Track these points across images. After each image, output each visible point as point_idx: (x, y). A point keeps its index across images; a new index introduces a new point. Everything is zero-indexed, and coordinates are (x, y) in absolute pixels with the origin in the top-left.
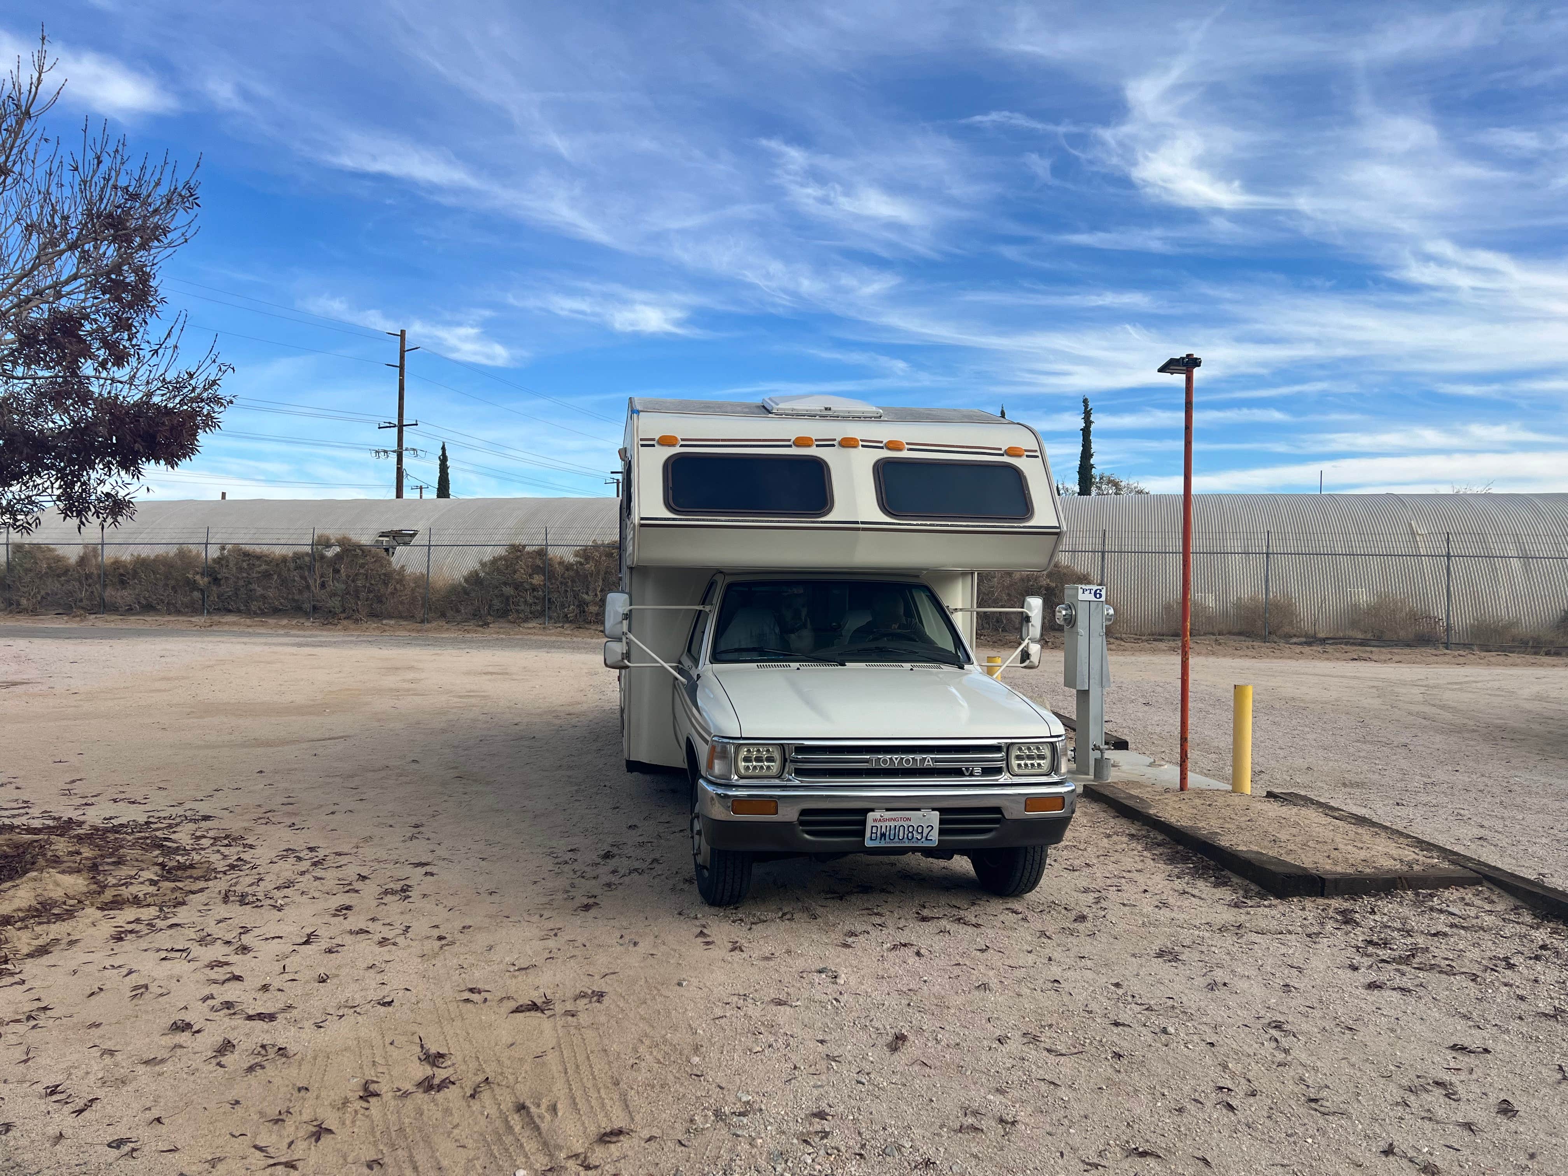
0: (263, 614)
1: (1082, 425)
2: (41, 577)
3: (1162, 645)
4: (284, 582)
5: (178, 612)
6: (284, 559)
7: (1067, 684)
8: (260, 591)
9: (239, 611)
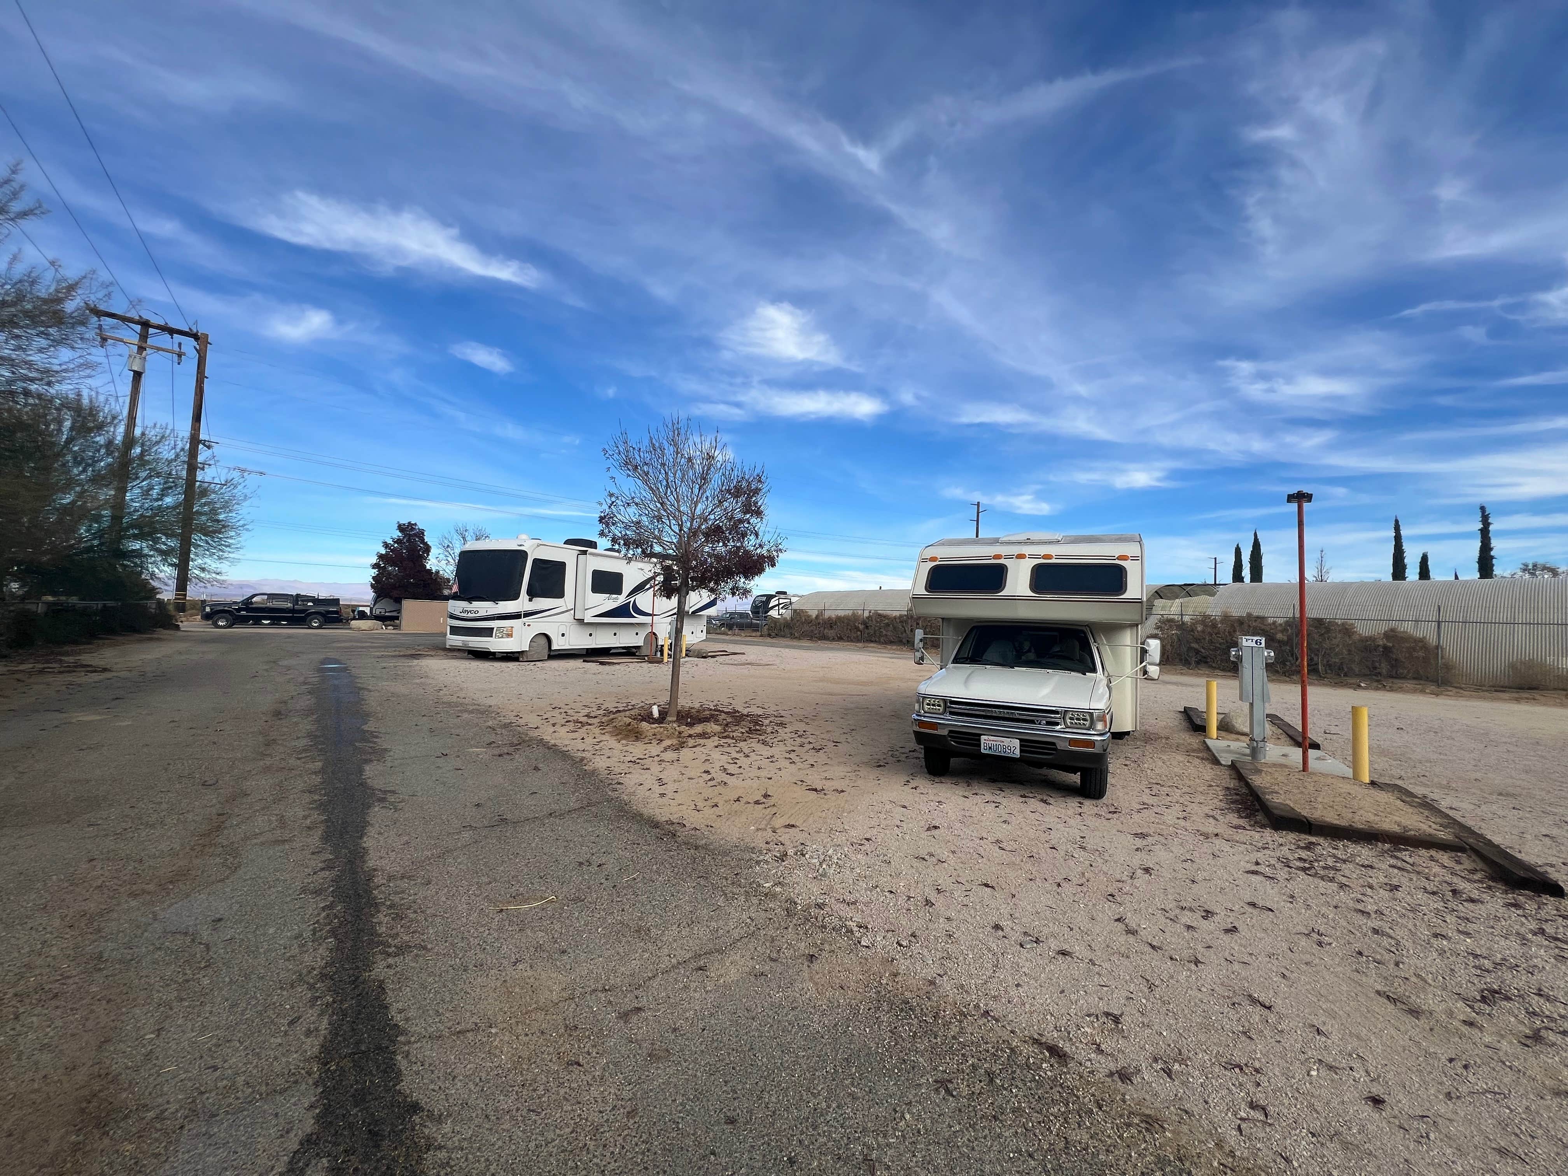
0: (886, 643)
1: (1480, 526)
2: (803, 623)
3: (1506, 696)
4: (895, 628)
5: (852, 641)
6: (895, 618)
7: (1241, 699)
8: (884, 633)
9: (876, 642)
